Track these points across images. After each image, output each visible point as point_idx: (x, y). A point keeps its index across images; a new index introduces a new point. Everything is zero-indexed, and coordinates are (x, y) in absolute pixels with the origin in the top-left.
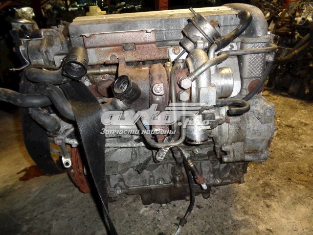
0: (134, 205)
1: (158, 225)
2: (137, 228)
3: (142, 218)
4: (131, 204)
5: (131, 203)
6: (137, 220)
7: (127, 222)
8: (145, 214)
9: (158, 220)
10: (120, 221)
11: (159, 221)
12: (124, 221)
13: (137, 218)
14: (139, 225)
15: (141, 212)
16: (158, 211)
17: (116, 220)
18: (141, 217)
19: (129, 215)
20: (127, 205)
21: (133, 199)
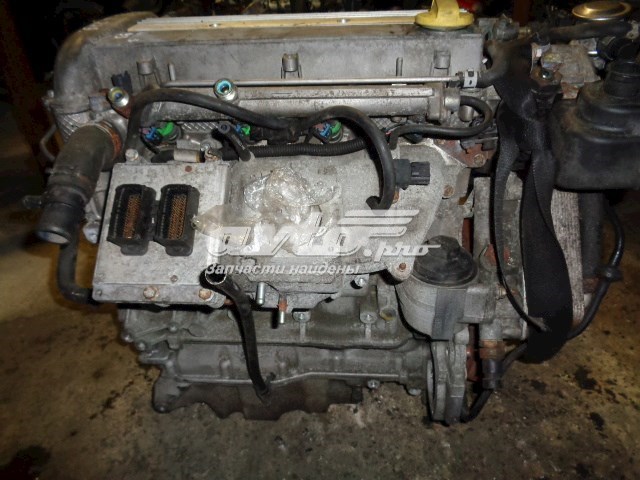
0: (335, 426)
1: (406, 415)
2: (392, 447)
3: (374, 427)
4: (329, 431)
5: (326, 429)
6: (373, 438)
7: (366, 456)
8: (370, 420)
9: (394, 410)
10: (357, 465)
11: (398, 409)
12: (361, 458)
13: (371, 436)
14: (387, 440)
15: (361, 424)
16: (376, 399)
17: (349, 471)
18: (371, 429)
19: (354, 444)
20: (328, 437)
21: (320, 421)
